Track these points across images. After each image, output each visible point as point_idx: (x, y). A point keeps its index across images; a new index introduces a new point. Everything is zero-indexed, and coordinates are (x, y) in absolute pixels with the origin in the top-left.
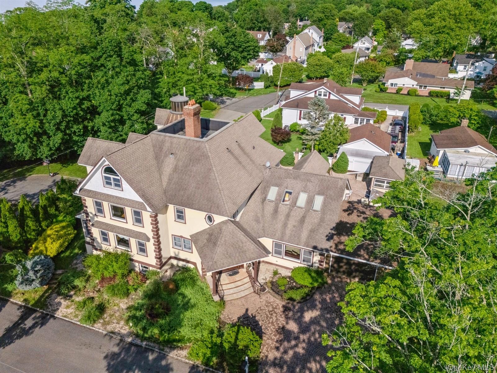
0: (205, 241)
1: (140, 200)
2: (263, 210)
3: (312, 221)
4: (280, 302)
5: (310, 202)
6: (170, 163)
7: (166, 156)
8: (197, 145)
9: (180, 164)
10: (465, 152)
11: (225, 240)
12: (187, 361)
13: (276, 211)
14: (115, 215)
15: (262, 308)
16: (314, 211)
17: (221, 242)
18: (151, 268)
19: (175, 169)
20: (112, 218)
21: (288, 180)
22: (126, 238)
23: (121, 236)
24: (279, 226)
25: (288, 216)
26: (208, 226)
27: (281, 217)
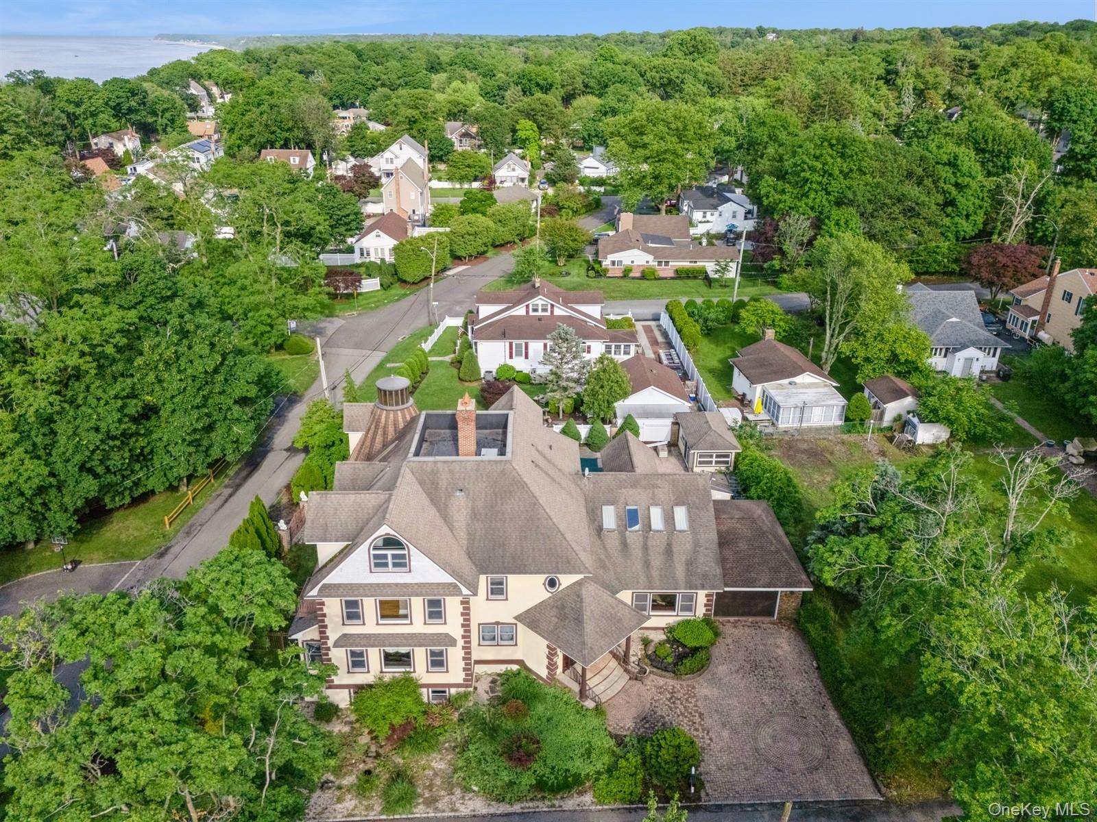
0: (555, 620)
1: (451, 580)
2: (604, 547)
3: (682, 548)
4: (675, 681)
5: (669, 519)
6: (460, 506)
7: (449, 496)
8: (499, 468)
9: (480, 504)
10: (790, 383)
11: (592, 611)
12: (599, 807)
13: (624, 544)
14: (383, 617)
15: (656, 698)
16: (680, 531)
17: (587, 615)
18: (453, 691)
19: (474, 515)
20: (380, 622)
21: (623, 490)
22: (403, 650)
23: (391, 650)
24: (638, 566)
25: (645, 548)
26: (550, 595)
27: (637, 552)
